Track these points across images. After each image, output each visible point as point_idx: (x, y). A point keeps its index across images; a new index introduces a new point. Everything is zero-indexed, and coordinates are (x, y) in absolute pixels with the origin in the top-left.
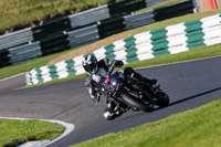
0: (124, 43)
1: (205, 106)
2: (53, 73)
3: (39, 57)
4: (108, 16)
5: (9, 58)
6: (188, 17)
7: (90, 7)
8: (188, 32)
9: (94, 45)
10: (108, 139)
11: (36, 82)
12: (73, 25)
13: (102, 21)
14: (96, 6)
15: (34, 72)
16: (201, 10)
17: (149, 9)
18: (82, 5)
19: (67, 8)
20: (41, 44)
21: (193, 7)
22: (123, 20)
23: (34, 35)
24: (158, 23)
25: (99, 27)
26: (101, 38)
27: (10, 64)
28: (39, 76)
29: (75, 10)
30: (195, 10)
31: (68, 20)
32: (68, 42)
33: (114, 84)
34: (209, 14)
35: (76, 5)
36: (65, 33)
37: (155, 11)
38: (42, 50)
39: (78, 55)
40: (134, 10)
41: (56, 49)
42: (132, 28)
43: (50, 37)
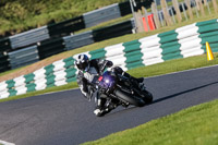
0: (64, 64)
1: (144, 126)
4: (48, 37)
6: (127, 38)
7: (30, 28)
8: (127, 52)
9: (34, 65)
12: (13, 46)
13: (41, 42)
14: (36, 27)
16: (140, 30)
17: (88, 30)
18: (22, 26)
19: (7, 29)
21: (131, 28)
22: (63, 41)
24: (97, 44)
25: (39, 48)
26: (41, 59)
29: (15, 31)
30: (133, 31)
31: (8, 41)
32: (8, 62)
33: (107, 81)
34: (147, 34)
35: (16, 27)
36: (5, 53)
37: (94, 32)
40: (73, 31)
42: (71, 49)
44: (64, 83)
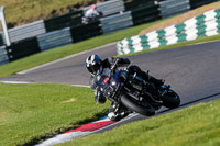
0: (215, 14)
2: (145, 43)
3: (130, 26)
5: (100, 28)
9: (185, 15)
10: (199, 109)
11: (127, 51)
15: (125, 42)
20: (133, 14)
23: (125, 5)
26: (193, 8)
27: (101, 34)
28: (130, 46)
32: (159, 12)
36: (156, 3)
38: (134, 20)
39: (169, 25)
41: (147, 19)
43: (141, 7)
44: (215, 33)
